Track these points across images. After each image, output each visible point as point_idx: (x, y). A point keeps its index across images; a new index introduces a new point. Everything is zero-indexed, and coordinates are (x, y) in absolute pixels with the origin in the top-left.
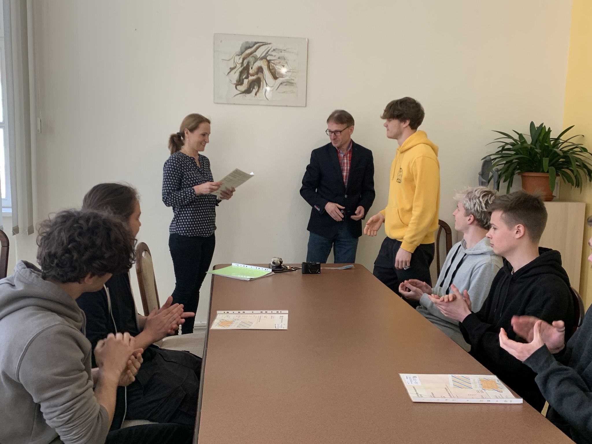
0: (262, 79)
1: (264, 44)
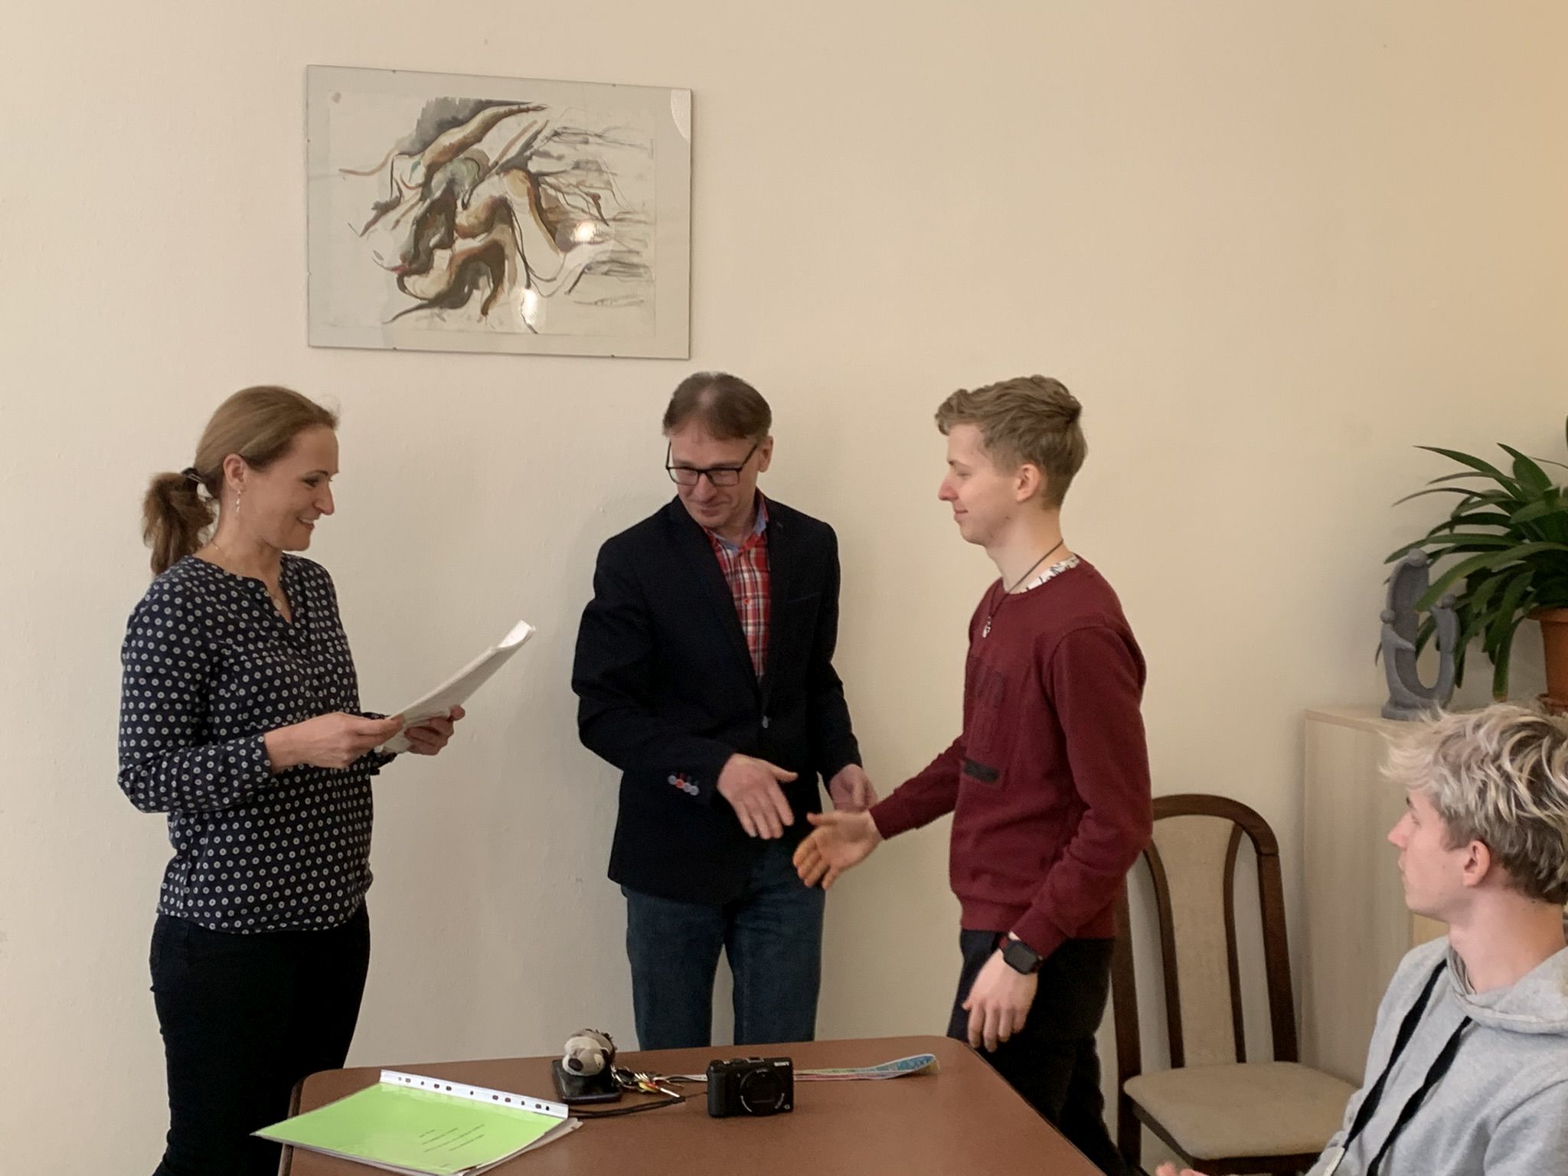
0: (509, 250)
1: (516, 109)
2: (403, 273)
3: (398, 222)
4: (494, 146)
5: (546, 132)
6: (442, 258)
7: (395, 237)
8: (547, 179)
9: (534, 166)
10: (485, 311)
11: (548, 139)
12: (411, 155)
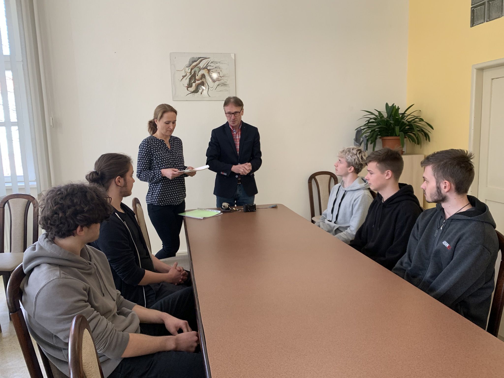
0: (205, 83)
1: (205, 58)
2: (188, 87)
3: (186, 79)
4: (202, 65)
5: (210, 62)
6: (194, 84)
7: (186, 81)
8: (211, 70)
9: (208, 68)
10: (201, 93)
11: (211, 63)
12: (188, 67)
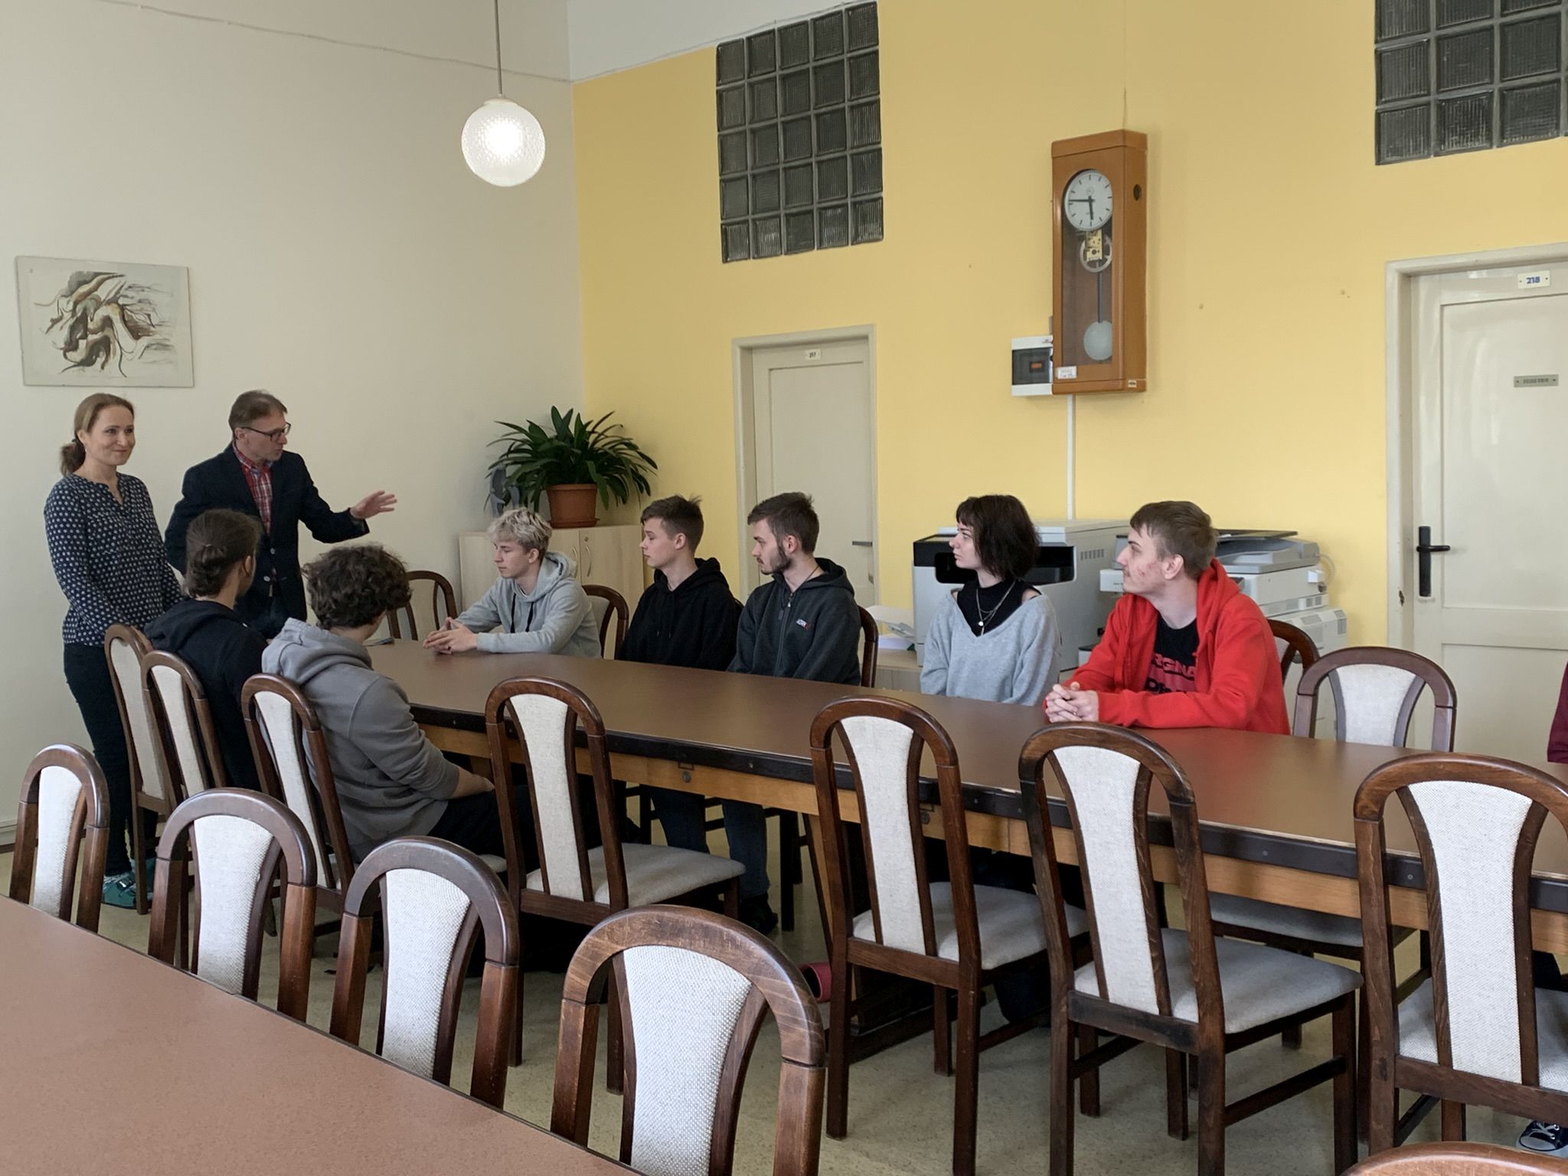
0: (111, 340)
1: (112, 276)
2: (66, 351)
3: (62, 328)
4: (103, 293)
5: (126, 286)
6: (82, 344)
7: (61, 335)
8: (128, 307)
9: (121, 301)
10: (103, 368)
11: (126, 289)
12: (66, 297)
